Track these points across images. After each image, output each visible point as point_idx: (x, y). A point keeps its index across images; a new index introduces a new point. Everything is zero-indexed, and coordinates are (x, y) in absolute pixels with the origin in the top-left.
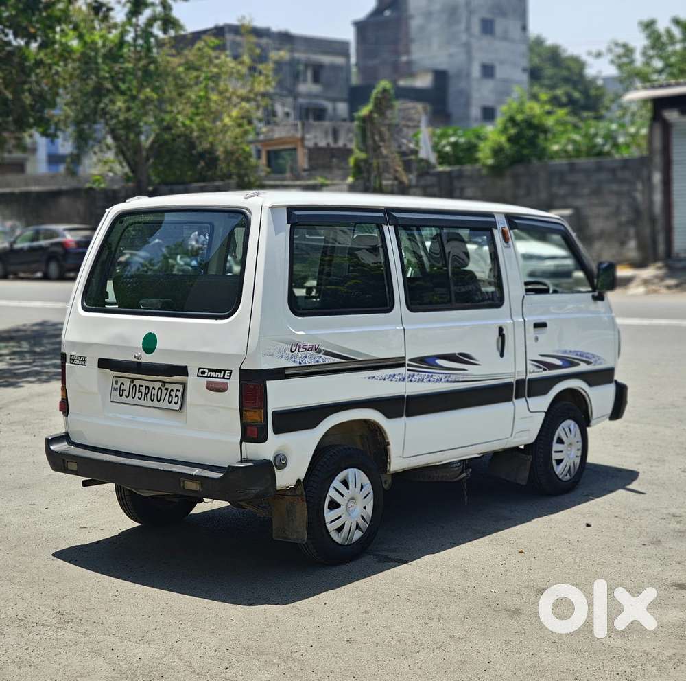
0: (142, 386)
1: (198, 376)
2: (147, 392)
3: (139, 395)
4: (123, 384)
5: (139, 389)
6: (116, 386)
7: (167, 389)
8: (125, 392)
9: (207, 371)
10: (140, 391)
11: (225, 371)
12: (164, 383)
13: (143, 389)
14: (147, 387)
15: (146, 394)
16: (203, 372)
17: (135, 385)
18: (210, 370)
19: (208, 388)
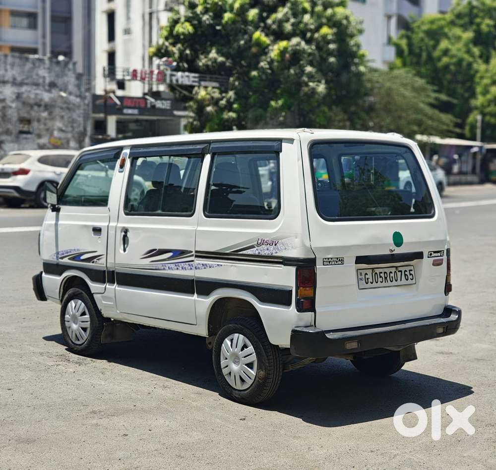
0: (382, 273)
1: (428, 257)
2: (386, 276)
3: (380, 279)
4: (366, 274)
5: (380, 275)
6: (361, 277)
7: (401, 271)
8: (369, 280)
9: (433, 253)
10: (381, 277)
11: (441, 251)
12: (396, 267)
13: (382, 275)
14: (385, 273)
15: (386, 278)
16: (431, 254)
17: (376, 273)
18: (435, 252)
19: (433, 265)
